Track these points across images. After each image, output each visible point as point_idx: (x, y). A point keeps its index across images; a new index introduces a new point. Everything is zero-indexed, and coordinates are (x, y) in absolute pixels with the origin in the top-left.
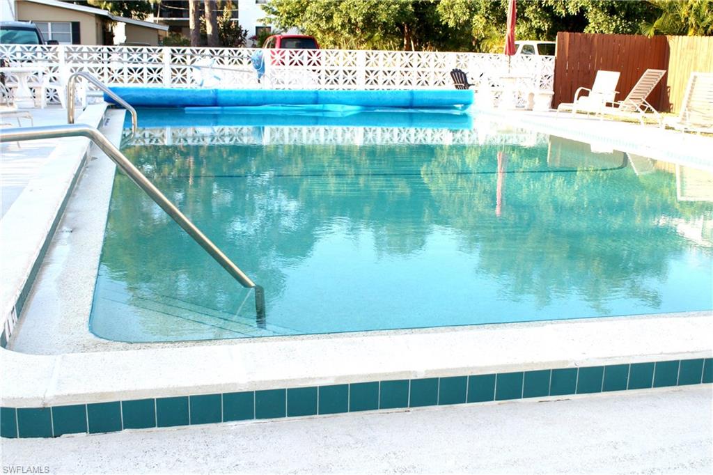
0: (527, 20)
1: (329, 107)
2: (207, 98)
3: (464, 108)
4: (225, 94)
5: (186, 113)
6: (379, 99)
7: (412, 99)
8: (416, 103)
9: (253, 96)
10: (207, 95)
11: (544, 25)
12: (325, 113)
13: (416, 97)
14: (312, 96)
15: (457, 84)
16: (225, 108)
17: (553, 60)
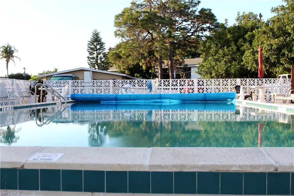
0: (282, 64)
1: (163, 100)
2: (113, 98)
3: (231, 101)
4: (120, 96)
5: (101, 103)
6: (189, 97)
7: (205, 97)
8: (207, 99)
9: (132, 97)
10: (112, 97)
11: (290, 66)
12: (162, 103)
13: (207, 96)
14: (158, 96)
15: (238, 92)
16: (118, 101)
17: (290, 81)
